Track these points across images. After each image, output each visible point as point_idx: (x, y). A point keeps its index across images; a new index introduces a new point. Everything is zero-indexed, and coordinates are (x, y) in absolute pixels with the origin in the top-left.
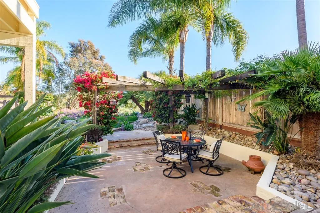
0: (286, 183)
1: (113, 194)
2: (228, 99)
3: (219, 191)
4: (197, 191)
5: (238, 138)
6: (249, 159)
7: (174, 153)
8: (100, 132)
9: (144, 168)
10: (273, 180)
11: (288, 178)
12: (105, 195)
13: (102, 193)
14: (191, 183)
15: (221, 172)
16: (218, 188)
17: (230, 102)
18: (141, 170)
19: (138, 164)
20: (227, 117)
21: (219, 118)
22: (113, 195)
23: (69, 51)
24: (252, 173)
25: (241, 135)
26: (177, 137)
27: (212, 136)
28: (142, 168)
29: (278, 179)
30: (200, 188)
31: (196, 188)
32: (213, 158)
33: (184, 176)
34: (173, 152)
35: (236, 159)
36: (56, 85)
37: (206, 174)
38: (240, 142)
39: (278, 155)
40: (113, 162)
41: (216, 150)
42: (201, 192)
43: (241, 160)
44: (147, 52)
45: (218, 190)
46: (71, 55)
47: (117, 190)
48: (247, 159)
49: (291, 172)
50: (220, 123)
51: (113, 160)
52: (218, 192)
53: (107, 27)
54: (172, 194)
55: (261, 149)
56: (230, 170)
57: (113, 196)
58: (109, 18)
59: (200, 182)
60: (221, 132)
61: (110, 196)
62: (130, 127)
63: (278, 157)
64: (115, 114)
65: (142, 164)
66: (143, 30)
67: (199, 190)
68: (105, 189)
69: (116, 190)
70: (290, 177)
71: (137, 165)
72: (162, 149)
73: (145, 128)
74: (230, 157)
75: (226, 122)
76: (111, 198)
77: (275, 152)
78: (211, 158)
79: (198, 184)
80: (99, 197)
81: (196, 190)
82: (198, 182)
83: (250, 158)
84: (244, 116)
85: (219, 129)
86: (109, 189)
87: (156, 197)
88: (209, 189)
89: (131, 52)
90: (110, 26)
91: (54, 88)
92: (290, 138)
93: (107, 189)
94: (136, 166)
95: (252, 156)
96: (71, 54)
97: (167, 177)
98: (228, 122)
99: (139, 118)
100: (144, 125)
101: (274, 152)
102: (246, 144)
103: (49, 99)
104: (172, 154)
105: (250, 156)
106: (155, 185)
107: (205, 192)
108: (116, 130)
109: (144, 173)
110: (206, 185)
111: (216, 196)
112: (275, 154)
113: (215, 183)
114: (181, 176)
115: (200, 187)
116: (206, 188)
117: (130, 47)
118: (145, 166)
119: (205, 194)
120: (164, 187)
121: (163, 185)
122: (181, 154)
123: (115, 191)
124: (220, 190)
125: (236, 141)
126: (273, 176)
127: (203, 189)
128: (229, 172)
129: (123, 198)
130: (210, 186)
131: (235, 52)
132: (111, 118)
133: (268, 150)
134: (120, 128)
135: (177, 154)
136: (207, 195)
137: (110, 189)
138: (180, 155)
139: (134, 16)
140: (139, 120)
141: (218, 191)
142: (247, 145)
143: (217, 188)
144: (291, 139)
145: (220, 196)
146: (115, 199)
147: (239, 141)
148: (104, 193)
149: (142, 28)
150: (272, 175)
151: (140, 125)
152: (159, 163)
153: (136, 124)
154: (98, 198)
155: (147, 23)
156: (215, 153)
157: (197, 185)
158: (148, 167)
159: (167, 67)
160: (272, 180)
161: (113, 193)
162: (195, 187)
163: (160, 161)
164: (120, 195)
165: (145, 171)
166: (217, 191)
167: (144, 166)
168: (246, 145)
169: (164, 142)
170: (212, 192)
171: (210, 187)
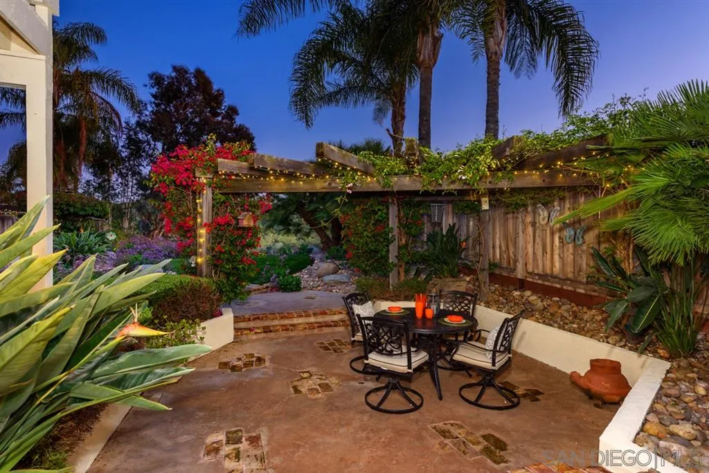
0: (681, 433)
1: (235, 449)
2: (541, 213)
3: (505, 449)
4: (448, 447)
5: (566, 314)
6: (589, 368)
7: (392, 351)
8: (215, 295)
9: (319, 385)
10: (647, 426)
11: (688, 420)
12: (217, 450)
13: (210, 446)
14: (435, 428)
15: (515, 400)
16: (504, 443)
17: (547, 220)
18: (311, 390)
19: (306, 375)
20: (539, 258)
21: (518, 260)
22: (234, 452)
23: (149, 95)
24: (597, 406)
25: (573, 307)
26: (403, 309)
27: (498, 307)
28: (314, 387)
29: (661, 423)
30: (455, 440)
31: (447, 441)
32: (494, 364)
33: (416, 408)
34: (389, 348)
35: (558, 368)
36: (120, 180)
37: (475, 404)
38: (570, 325)
39: (667, 359)
40: (243, 370)
41: (502, 345)
42: (459, 449)
43: (569, 372)
44: (337, 93)
45: (501, 446)
46: (153, 105)
47: (246, 440)
48: (583, 369)
49: (700, 406)
50: (520, 274)
51: (244, 364)
52: (502, 453)
53: (235, 35)
54: (383, 454)
55: (622, 344)
56: (539, 397)
57: (234, 455)
58: (240, 11)
59: (457, 425)
60: (522, 297)
61: (227, 453)
62: (292, 282)
63: (667, 365)
64: (254, 250)
65: (315, 377)
66: (326, 38)
67: (454, 445)
68: (217, 436)
69: (244, 439)
70: (695, 420)
71: (302, 378)
72: (361, 339)
73: (329, 287)
74: (542, 363)
75: (536, 271)
76: (230, 458)
77: (660, 351)
78: (489, 366)
79: (452, 429)
80: (202, 456)
81: (446, 445)
82: (452, 425)
83: (592, 365)
84: (581, 257)
85: (516, 290)
86: (227, 437)
87: (341, 459)
88: (479, 443)
89: (296, 95)
90: (242, 32)
91: (115, 187)
92: (702, 313)
93: (222, 437)
94: (298, 380)
95: (597, 360)
96: (155, 104)
97: (374, 411)
98: (541, 272)
99: (316, 261)
100: (327, 279)
101: (657, 352)
102: (585, 329)
103: (99, 214)
104: (387, 351)
105: (592, 361)
106: (342, 430)
107: (467, 451)
108: (259, 290)
109: (317, 399)
110: (472, 434)
111: (495, 462)
112: (661, 357)
113: (497, 428)
114: (409, 408)
115: (457, 438)
116: (471, 442)
117: (295, 83)
118: (323, 382)
119: (468, 455)
120: (364, 435)
121: (364, 430)
122: (409, 353)
123: (241, 442)
124: (508, 447)
125: (559, 320)
126: (648, 414)
127: (464, 442)
128: (537, 400)
129: (259, 461)
130: (484, 437)
131: (560, 91)
132: (242, 261)
133: (640, 347)
134: (268, 284)
135: (400, 352)
136: (473, 458)
137: (230, 435)
138: (406, 356)
139: (302, 5)
140: (314, 266)
141: (503, 450)
142: (588, 332)
143: (501, 441)
144: (704, 316)
145: (505, 462)
146: (241, 462)
147: (566, 321)
148: (215, 445)
149: (324, 33)
150: (645, 413)
151: (317, 279)
152: (356, 373)
153: (307, 276)
154: (200, 458)
155: (336, 19)
156: (499, 351)
157: (449, 432)
158: (330, 384)
159: (388, 130)
160: (643, 424)
161: (237, 446)
162: (444, 437)
163: (361, 370)
164: (253, 452)
165: (320, 395)
166: (498, 451)
167: (319, 382)
168: (583, 333)
169: (367, 322)
170: (486, 451)
171: (481, 440)
